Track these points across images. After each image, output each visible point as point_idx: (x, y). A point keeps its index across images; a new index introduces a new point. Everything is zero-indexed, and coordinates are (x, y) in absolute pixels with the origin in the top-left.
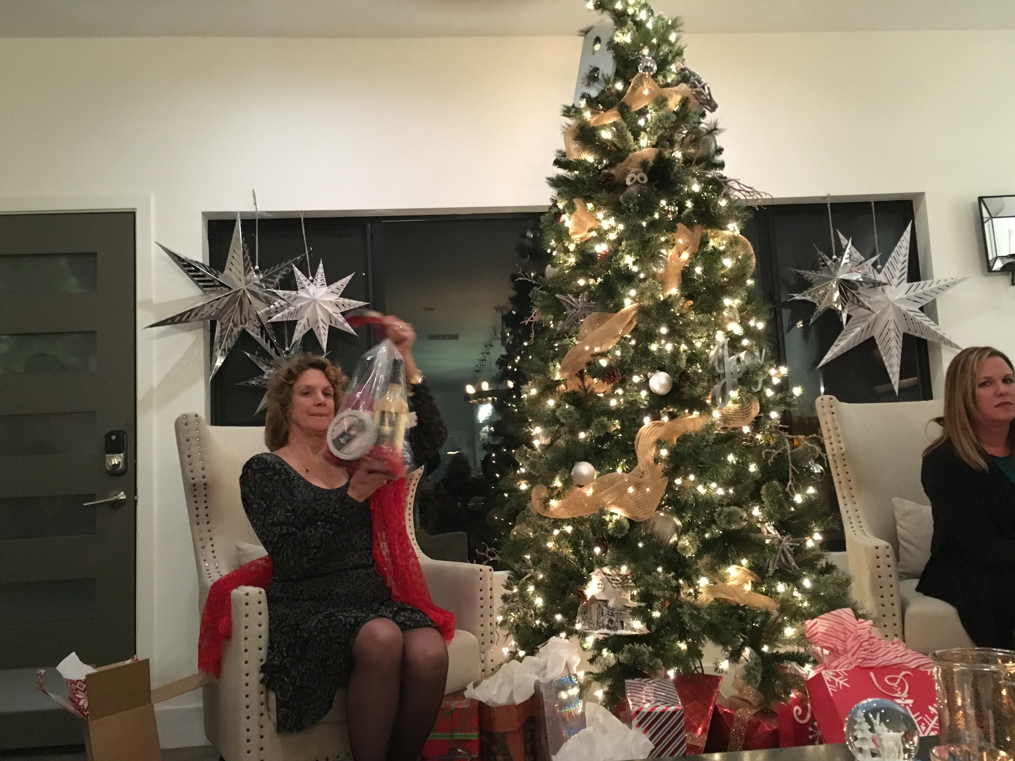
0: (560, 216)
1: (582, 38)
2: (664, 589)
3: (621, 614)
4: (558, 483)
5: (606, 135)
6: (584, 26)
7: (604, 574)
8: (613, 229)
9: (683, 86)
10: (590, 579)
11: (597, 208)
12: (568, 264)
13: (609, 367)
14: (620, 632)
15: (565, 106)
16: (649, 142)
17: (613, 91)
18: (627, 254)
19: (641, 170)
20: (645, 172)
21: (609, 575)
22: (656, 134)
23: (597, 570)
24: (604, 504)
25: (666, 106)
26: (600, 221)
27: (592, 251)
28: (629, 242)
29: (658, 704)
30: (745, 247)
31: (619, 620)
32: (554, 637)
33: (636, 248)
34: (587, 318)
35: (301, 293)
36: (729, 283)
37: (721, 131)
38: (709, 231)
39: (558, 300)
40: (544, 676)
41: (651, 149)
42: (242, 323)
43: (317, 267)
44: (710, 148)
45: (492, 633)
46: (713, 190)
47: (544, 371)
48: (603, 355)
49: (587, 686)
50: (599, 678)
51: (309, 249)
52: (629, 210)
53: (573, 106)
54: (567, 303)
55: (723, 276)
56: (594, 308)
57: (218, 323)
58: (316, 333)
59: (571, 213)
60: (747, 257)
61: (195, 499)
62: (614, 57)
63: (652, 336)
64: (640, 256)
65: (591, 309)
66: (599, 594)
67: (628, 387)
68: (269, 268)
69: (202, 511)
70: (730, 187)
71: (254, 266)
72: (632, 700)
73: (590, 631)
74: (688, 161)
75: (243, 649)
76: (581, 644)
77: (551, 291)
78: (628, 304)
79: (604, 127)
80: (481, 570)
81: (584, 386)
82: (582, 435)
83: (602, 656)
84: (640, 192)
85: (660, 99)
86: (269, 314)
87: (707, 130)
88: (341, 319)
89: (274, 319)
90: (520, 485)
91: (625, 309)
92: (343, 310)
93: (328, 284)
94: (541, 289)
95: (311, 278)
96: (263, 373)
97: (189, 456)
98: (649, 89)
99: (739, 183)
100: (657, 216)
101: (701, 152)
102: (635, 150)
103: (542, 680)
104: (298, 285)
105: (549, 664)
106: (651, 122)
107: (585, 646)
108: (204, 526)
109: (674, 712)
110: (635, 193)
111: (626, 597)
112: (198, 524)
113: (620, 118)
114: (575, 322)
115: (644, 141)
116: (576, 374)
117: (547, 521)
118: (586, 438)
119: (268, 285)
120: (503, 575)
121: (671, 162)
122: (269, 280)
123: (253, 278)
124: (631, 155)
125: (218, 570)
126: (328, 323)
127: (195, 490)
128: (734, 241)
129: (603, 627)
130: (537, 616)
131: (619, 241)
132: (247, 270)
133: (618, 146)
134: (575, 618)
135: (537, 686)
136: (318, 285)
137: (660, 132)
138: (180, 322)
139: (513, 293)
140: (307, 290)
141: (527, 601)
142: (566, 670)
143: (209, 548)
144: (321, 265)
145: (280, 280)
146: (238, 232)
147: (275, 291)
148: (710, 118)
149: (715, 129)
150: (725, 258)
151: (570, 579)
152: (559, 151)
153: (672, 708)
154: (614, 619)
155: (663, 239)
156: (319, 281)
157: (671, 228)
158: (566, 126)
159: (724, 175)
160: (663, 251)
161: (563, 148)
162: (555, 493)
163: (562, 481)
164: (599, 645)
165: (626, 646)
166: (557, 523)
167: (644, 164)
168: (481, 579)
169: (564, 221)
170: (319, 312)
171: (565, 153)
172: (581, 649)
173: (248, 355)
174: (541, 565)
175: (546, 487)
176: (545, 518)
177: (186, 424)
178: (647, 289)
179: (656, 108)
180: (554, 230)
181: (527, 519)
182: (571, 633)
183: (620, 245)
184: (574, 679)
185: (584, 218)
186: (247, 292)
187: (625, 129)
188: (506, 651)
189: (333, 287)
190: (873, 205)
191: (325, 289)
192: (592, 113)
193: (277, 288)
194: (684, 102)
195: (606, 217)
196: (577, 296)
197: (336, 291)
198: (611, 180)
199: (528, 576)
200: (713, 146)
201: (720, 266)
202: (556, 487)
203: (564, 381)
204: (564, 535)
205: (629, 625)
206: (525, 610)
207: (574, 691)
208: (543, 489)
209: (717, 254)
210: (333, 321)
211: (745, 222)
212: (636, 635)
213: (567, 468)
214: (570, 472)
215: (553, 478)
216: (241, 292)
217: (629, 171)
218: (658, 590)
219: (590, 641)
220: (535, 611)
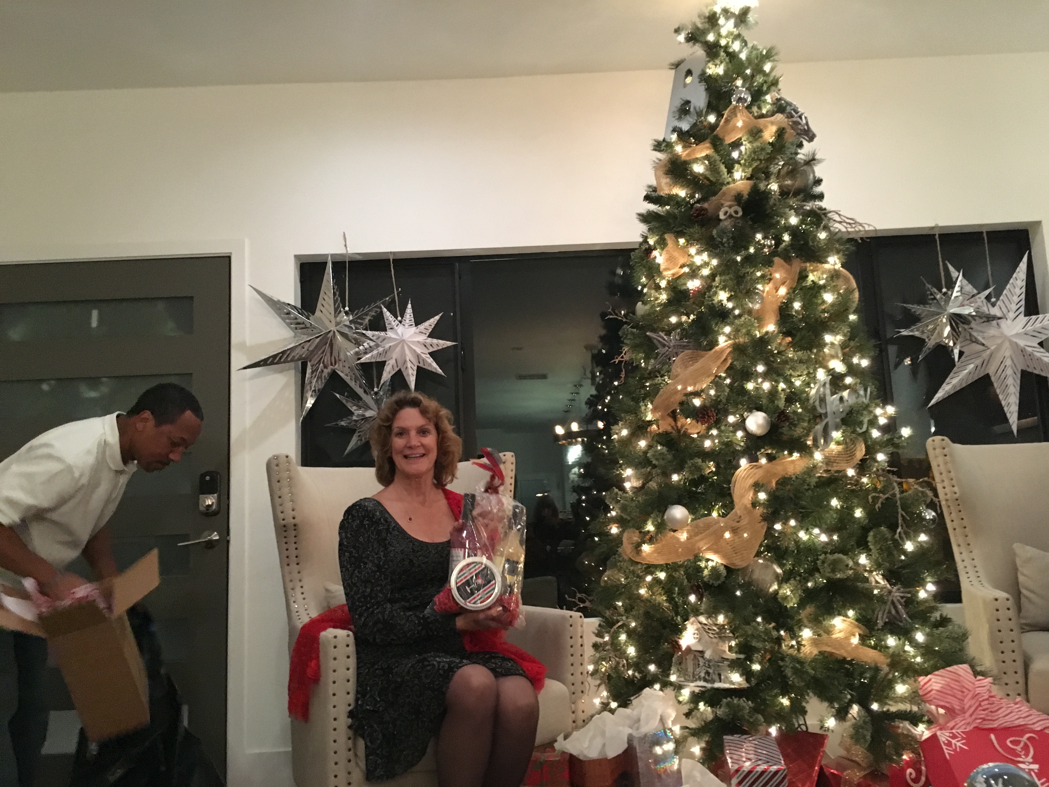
0: (651, 252)
1: (673, 71)
2: (764, 641)
3: (718, 666)
4: (650, 527)
5: (699, 168)
6: (675, 59)
7: (700, 623)
8: (706, 264)
9: (779, 117)
10: (685, 628)
11: (689, 243)
12: (659, 301)
13: (704, 407)
14: (717, 685)
15: (655, 141)
16: (743, 174)
17: (705, 123)
18: (721, 289)
19: (736, 203)
20: (739, 205)
21: (705, 624)
22: (750, 166)
23: (692, 619)
24: (699, 549)
25: (761, 137)
26: (693, 257)
27: (685, 288)
28: (723, 278)
29: (760, 762)
30: (847, 280)
31: (716, 672)
32: (648, 689)
33: (730, 283)
34: (679, 356)
35: (390, 334)
36: (830, 318)
37: (820, 161)
38: (808, 265)
39: (649, 338)
40: (638, 729)
41: (745, 181)
42: (332, 365)
43: (405, 308)
44: (808, 180)
45: (582, 683)
46: (812, 223)
47: (636, 411)
48: (696, 394)
49: (683, 742)
50: (696, 733)
51: (397, 290)
52: (723, 244)
53: (664, 140)
54: (659, 341)
55: (824, 311)
56: (687, 346)
57: (309, 364)
58: (404, 374)
59: (662, 249)
60: (849, 291)
61: (285, 540)
62: (706, 89)
63: (748, 375)
64: (735, 292)
65: (684, 347)
66: (694, 645)
67: (723, 428)
68: (359, 309)
69: (293, 553)
70: (830, 219)
71: (344, 308)
72: (731, 758)
73: (686, 683)
74: (784, 193)
75: (331, 693)
76: (676, 697)
77: (643, 329)
78: (723, 342)
79: (696, 160)
80: (571, 617)
81: (677, 427)
82: (675, 477)
83: (699, 709)
84: (734, 226)
85: (755, 131)
86: (358, 355)
87: (805, 161)
88: (430, 360)
89: (363, 360)
90: (611, 528)
91: (719, 346)
92: (431, 350)
93: (417, 324)
94: (631, 327)
95: (399, 318)
96: (352, 413)
97: (280, 497)
98: (743, 121)
99: (839, 215)
100: (752, 250)
101: (798, 183)
102: (728, 183)
103: (635, 734)
104: (387, 325)
105: (643, 717)
106: (746, 153)
107: (681, 699)
108: (294, 566)
109: (776, 772)
110: (729, 227)
111: (723, 648)
112: (288, 565)
113: (713, 150)
114: (667, 361)
115: (738, 174)
116: (669, 414)
117: (639, 566)
118: (680, 480)
119: (358, 326)
120: (594, 622)
121: (767, 194)
122: (359, 321)
123: (343, 319)
124: (724, 188)
125: (307, 612)
126: (417, 364)
127: (285, 531)
128: (834, 275)
129: (700, 679)
130: (629, 666)
131: (712, 276)
132: (337, 312)
133: (711, 179)
134: (669, 669)
135: (630, 739)
136: (407, 326)
137: (755, 164)
138: (272, 363)
139: (603, 332)
140: (396, 330)
141: (619, 650)
142: (661, 724)
143: (298, 590)
144: (409, 306)
145: (370, 320)
146: (329, 274)
147: (364, 332)
148: (807, 148)
149: (813, 159)
150: (825, 292)
151: (664, 628)
152: (650, 187)
153: (775, 768)
154: (711, 671)
155: (759, 274)
156: (407, 321)
157: (768, 262)
158: (657, 161)
159: (824, 207)
160: (760, 286)
161: (654, 183)
162: (648, 537)
163: (654, 526)
164: (696, 698)
165: (724, 700)
166: (650, 568)
167: (738, 198)
168: (571, 626)
169: (655, 257)
170: (407, 352)
171: (655, 188)
172: (676, 702)
173: (338, 396)
174: (634, 613)
175: (638, 531)
176: (637, 563)
177: (277, 465)
178: (742, 325)
179: (751, 139)
180: (644, 267)
181: (618, 564)
182: (665, 684)
183: (714, 280)
184: (669, 734)
185: (676, 254)
186: (337, 333)
187: (718, 162)
188: (597, 701)
189: (422, 327)
190: (985, 235)
191: (414, 329)
192: (684, 147)
193: (366, 329)
194: (780, 133)
195: (699, 253)
196: (668, 333)
197: (424, 331)
198: (703, 215)
199: (619, 624)
200: (811, 177)
201: (820, 301)
202: (649, 532)
203: (656, 422)
204: (657, 581)
205: (727, 678)
206: (617, 659)
207: (670, 746)
208: (634, 533)
209: (816, 289)
210: (421, 362)
211: (846, 255)
212: (735, 689)
213: (659, 511)
214: (663, 516)
215: (645, 522)
216: (332, 333)
217: (722, 205)
218: (758, 642)
219: (686, 694)
220: (627, 661)
